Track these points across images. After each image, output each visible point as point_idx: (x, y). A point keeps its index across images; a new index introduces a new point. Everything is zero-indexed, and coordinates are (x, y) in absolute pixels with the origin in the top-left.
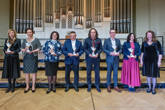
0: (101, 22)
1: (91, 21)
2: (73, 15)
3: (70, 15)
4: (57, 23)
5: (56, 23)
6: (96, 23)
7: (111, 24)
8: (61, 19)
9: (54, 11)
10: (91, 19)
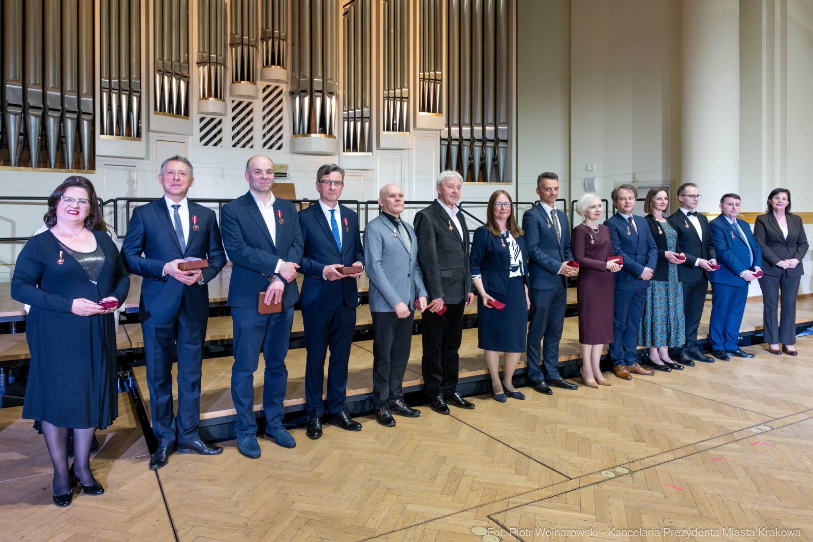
0: (408, 130)
1: (367, 124)
2: (285, 88)
3: (274, 85)
4: (208, 118)
5: (202, 119)
6: (386, 133)
7: (441, 139)
8: (228, 99)
9: (194, 57)
10: (366, 114)
